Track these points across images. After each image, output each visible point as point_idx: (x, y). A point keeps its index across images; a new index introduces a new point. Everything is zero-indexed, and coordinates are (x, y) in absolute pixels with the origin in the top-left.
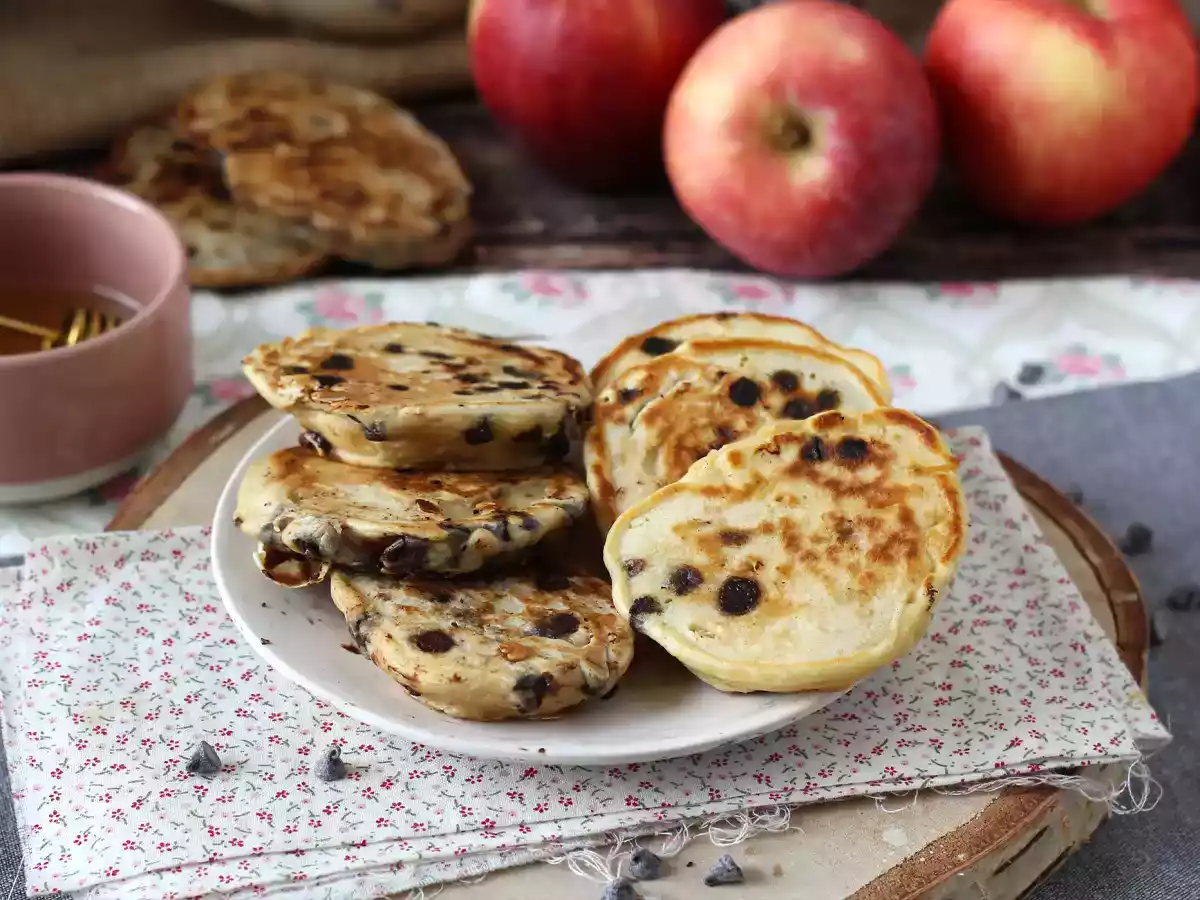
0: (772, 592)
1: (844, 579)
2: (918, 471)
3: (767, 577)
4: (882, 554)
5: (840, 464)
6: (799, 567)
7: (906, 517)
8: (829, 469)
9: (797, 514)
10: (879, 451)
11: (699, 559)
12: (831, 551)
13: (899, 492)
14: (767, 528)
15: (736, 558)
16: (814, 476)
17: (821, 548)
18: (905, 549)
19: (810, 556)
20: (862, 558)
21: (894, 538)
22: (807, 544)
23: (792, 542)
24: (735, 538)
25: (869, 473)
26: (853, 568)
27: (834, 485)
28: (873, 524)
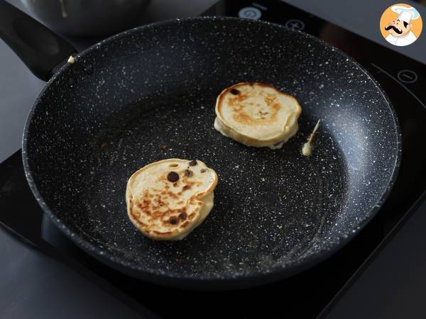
0: (167, 181)
1: (151, 192)
2: (154, 225)
3: (171, 184)
4: (147, 203)
5: (175, 217)
6: (164, 190)
7: (148, 213)
8: (177, 215)
9: (176, 201)
10: (167, 224)
11: (190, 180)
12: (160, 197)
13: (155, 218)
14: (180, 194)
15: (182, 184)
16: (179, 211)
17: (163, 196)
18: (143, 206)
19: (164, 193)
20: (152, 200)
21: (147, 207)
22: (168, 195)
23: (171, 194)
24: (186, 188)
25: (167, 218)
26: (152, 196)
27: (172, 211)
28: (155, 208)
